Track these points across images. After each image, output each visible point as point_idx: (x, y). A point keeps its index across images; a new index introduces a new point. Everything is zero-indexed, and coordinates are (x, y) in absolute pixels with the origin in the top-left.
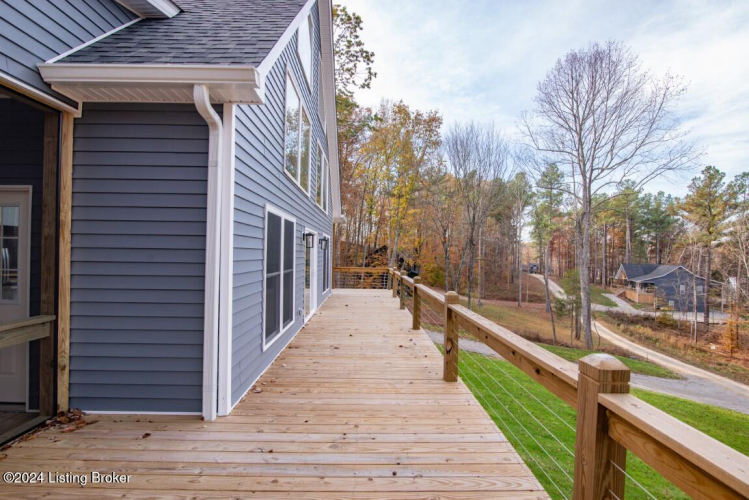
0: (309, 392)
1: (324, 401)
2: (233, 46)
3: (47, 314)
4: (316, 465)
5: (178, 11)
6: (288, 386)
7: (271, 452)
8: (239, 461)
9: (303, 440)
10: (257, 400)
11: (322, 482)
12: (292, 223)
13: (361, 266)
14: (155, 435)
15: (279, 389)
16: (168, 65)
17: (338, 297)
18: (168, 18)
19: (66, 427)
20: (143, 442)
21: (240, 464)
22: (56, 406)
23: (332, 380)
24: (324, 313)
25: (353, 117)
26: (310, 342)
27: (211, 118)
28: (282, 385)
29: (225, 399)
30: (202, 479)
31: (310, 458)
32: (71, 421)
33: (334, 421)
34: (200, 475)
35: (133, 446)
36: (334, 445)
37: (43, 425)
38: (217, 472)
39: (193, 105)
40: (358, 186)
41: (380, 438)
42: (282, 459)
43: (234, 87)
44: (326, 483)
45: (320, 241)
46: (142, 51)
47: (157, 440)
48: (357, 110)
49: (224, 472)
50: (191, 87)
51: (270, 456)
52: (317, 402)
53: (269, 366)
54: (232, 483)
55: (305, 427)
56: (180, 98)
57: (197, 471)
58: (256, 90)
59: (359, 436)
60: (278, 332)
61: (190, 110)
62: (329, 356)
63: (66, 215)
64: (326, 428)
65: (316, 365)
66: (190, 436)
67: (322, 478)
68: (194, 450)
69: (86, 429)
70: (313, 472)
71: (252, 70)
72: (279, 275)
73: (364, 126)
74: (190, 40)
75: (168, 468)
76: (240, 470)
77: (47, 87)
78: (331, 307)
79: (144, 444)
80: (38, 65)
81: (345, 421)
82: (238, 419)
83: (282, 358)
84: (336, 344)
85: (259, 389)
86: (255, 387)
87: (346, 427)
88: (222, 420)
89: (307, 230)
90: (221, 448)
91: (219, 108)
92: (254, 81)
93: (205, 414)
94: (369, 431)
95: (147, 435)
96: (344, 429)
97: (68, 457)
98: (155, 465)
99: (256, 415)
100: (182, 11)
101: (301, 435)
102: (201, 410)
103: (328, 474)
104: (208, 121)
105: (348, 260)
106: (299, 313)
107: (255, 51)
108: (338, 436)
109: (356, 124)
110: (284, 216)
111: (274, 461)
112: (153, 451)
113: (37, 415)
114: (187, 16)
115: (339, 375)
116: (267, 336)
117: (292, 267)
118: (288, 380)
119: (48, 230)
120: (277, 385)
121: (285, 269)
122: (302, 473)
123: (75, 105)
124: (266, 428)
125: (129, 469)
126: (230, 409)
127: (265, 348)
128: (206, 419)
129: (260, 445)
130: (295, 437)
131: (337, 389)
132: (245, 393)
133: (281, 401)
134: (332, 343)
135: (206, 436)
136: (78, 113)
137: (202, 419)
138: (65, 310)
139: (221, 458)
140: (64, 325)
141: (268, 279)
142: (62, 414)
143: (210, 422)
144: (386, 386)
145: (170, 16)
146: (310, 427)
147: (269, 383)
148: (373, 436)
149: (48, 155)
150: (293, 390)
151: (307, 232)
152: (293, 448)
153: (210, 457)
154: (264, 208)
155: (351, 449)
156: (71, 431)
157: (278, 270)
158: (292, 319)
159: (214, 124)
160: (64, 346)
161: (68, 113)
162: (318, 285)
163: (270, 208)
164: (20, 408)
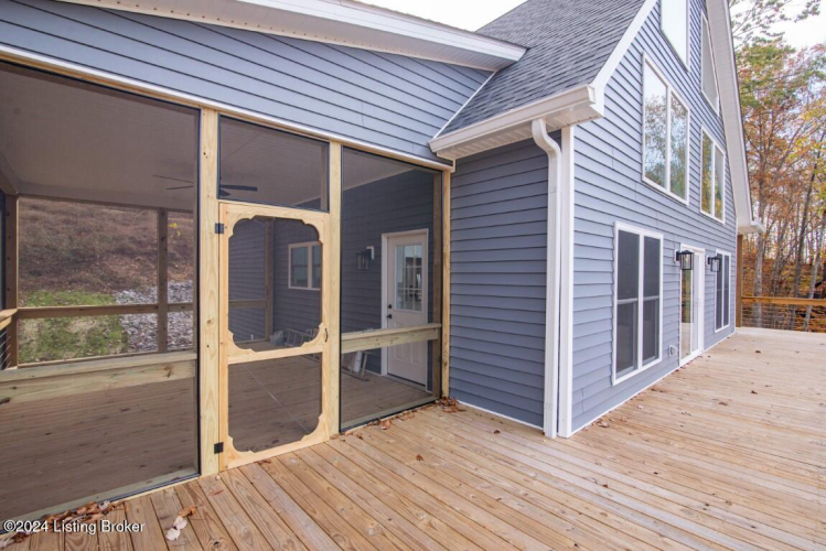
0: (668, 444)
1: (687, 460)
2: (569, 68)
3: (437, 322)
4: (657, 521)
5: (524, 51)
6: (640, 430)
7: (606, 486)
8: (571, 482)
9: (648, 490)
10: (601, 433)
11: (660, 539)
12: (657, 241)
13: (807, 296)
14: (503, 434)
15: (628, 430)
16: (512, 111)
17: (745, 338)
18: (516, 62)
19: (447, 409)
20: (494, 435)
21: (572, 485)
22: (441, 392)
23: (705, 440)
24: (714, 357)
25: (786, 68)
26: (684, 389)
27: (549, 147)
28: (633, 427)
29: (565, 421)
30: (535, 483)
31: (650, 510)
32: (449, 405)
33: (695, 485)
34: (534, 479)
35: (487, 436)
36: (687, 509)
37: (433, 402)
38: (550, 482)
39: (532, 139)
40: (800, 172)
41: (763, 529)
42: (616, 497)
43: (571, 110)
44: (664, 542)
45: (710, 261)
46: (494, 104)
47: (505, 439)
48: (792, 56)
49: (555, 485)
50: (530, 123)
51: (605, 490)
52: (675, 457)
53: (621, 404)
54: (562, 497)
55: (653, 478)
56: (521, 136)
57: (532, 475)
58: (592, 106)
59: (729, 515)
60: (636, 368)
61: (529, 144)
62: (710, 411)
63: (447, 249)
64: (682, 490)
65: (687, 417)
66: (529, 444)
67: (661, 536)
68: (531, 457)
69: (458, 414)
70: (650, 524)
71: (586, 88)
72: (637, 302)
73: (806, 77)
74: (532, 77)
75: (510, 462)
76: (571, 489)
77: (434, 155)
78: (729, 351)
79: (493, 438)
80: (429, 141)
81: (713, 491)
82: (578, 446)
83: (640, 399)
84: (724, 398)
85: (605, 424)
86: (600, 421)
87: (712, 498)
88: (562, 441)
89: (684, 247)
90: (556, 465)
91: (557, 135)
92: (588, 98)
93: (545, 429)
94: (749, 516)
95: (497, 432)
96: (710, 499)
97: (446, 429)
98: (500, 456)
99: (596, 447)
100: (528, 49)
101: (645, 484)
102: (542, 425)
103: (670, 535)
104: (547, 150)
105: (776, 287)
106: (669, 351)
107: (592, 64)
108: (696, 504)
109: (790, 78)
110: (643, 233)
111: (606, 496)
112: (501, 445)
113: (430, 395)
114: (532, 52)
115: (718, 436)
116: (618, 371)
117: (657, 293)
118: (642, 424)
119: (437, 261)
120: (627, 426)
121: (645, 294)
122: (638, 520)
123: (450, 163)
124: (605, 464)
125: (482, 452)
126: (569, 433)
127: (616, 382)
128: (547, 435)
129: (596, 477)
130: (639, 484)
131: (710, 453)
132: (590, 423)
133: (628, 443)
134: (716, 396)
135: (544, 449)
136: (453, 169)
137: (543, 434)
138: (447, 321)
139: (554, 472)
140: (446, 331)
141: (619, 306)
142: (445, 398)
143: (549, 439)
144: (803, 472)
145: (517, 59)
146: (658, 480)
147: (618, 421)
148: (754, 524)
149: (436, 205)
150: (646, 435)
151: (682, 250)
152: (633, 493)
153: (545, 468)
154: (613, 227)
155: (710, 523)
156: (449, 412)
157: (635, 295)
158: (657, 357)
159: (553, 152)
160: (446, 348)
161: (447, 170)
162: (706, 319)
163: (621, 226)
164: (422, 387)
